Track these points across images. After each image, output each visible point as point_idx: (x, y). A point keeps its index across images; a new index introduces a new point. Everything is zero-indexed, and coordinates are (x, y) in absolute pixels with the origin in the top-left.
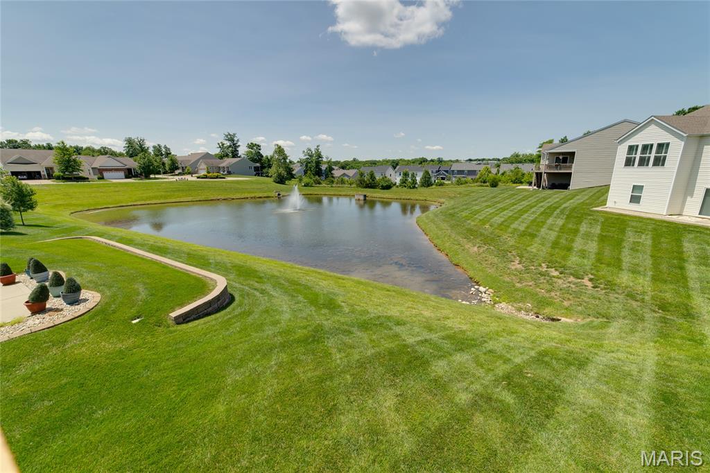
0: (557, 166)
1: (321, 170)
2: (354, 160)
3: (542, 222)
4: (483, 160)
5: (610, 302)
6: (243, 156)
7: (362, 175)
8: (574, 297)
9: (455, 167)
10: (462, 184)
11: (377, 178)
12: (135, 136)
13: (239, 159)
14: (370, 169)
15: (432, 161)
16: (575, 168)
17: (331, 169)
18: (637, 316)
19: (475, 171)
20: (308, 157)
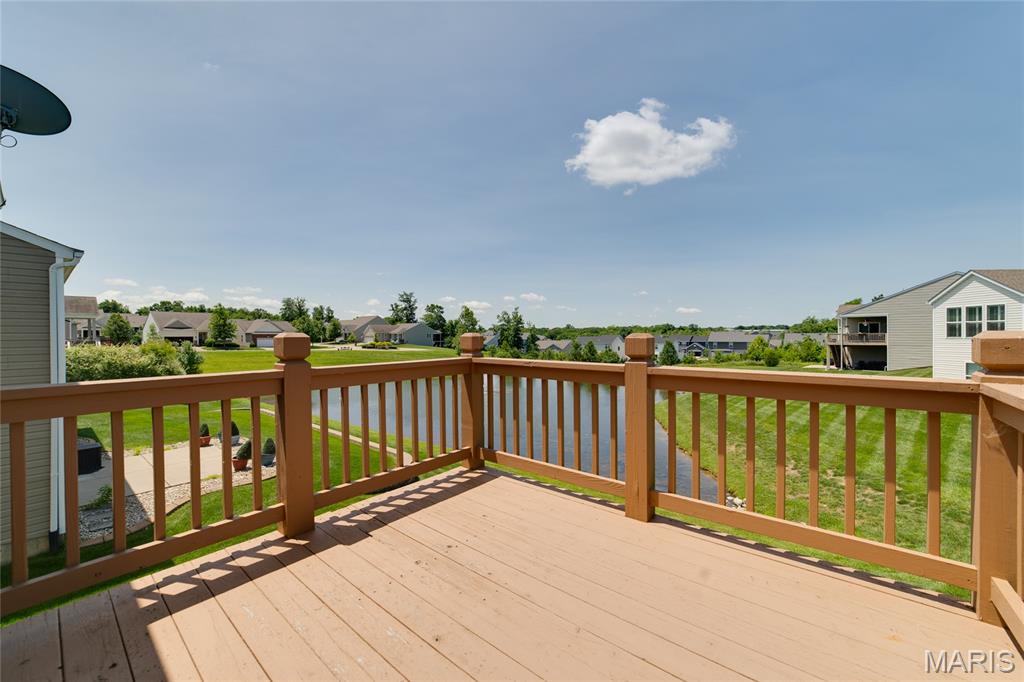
0: (861, 337)
1: (520, 339)
2: (568, 326)
3: (833, 414)
4: (762, 327)
5: (920, 522)
6: (419, 320)
7: (577, 347)
8: (868, 515)
9: (714, 338)
10: (723, 361)
11: (599, 352)
12: (294, 297)
13: (415, 325)
14: (590, 339)
15: (681, 328)
16: (889, 340)
17: (534, 339)
18: (956, 540)
19: (745, 343)
20: (503, 322)
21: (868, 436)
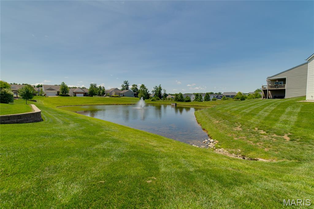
1: (161, 94)
3: (261, 109)
5: (303, 149)
6: (130, 89)
8: (273, 146)
15: (216, 93)
16: (286, 87)
20: (156, 89)
21: (275, 115)
